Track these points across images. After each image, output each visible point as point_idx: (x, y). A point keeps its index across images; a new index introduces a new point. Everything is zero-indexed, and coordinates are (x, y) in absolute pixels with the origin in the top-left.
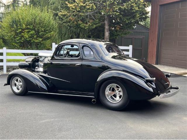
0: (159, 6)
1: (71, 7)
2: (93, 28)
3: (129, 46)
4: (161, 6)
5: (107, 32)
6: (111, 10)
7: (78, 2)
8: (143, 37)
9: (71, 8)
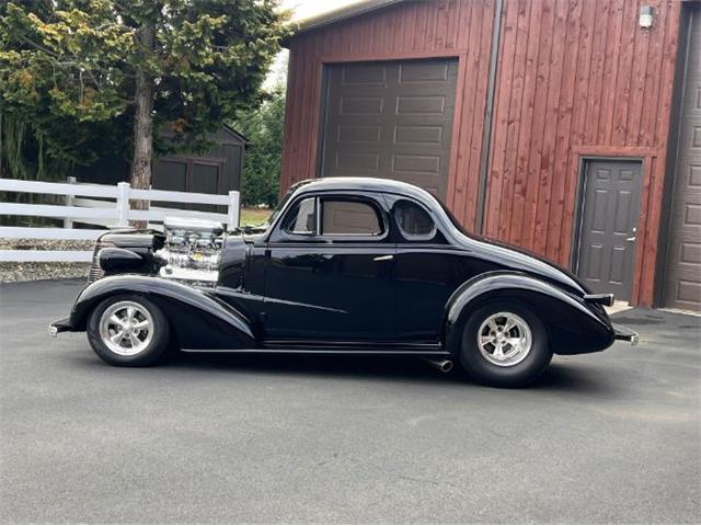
0: (321, 66)
1: (51, 35)
2: (100, 119)
3: (227, 194)
4: (327, 65)
5: (146, 136)
6: (186, 64)
7: (70, 21)
8: (221, 160)
9: (49, 38)
